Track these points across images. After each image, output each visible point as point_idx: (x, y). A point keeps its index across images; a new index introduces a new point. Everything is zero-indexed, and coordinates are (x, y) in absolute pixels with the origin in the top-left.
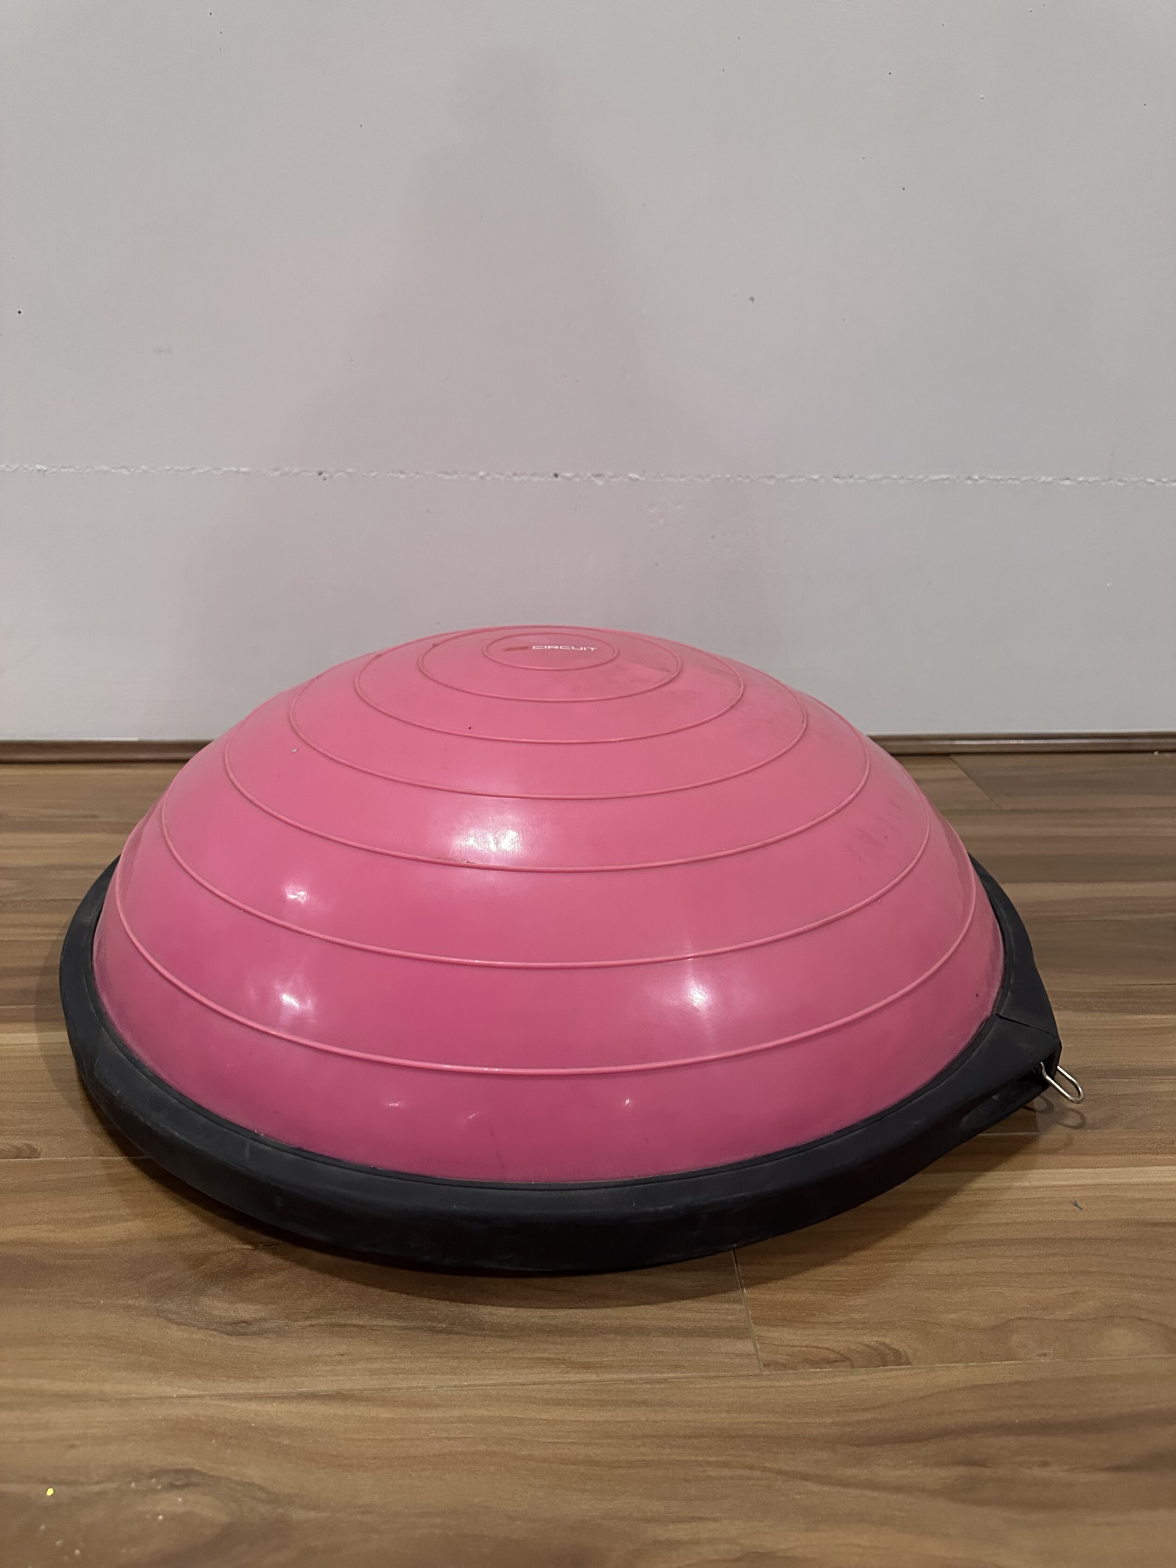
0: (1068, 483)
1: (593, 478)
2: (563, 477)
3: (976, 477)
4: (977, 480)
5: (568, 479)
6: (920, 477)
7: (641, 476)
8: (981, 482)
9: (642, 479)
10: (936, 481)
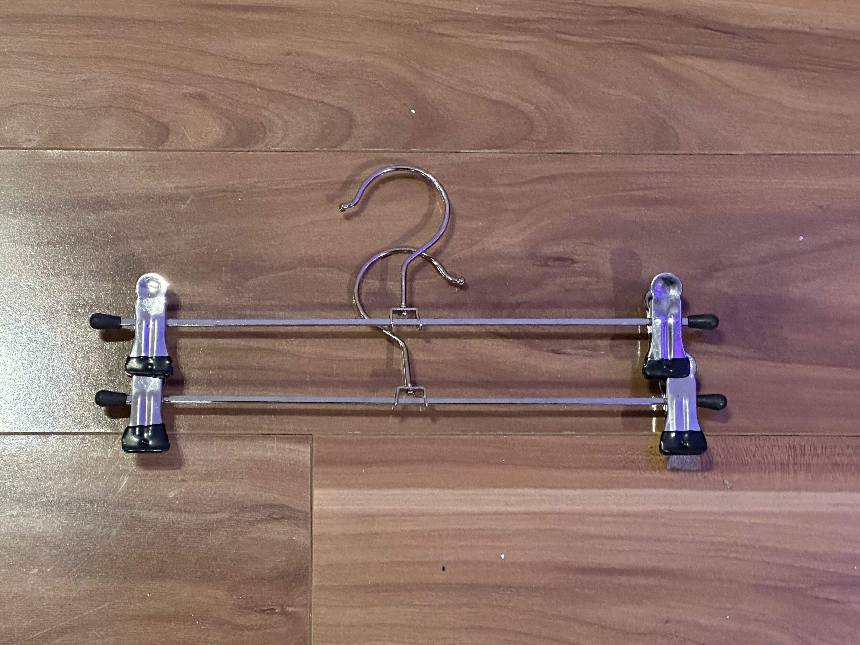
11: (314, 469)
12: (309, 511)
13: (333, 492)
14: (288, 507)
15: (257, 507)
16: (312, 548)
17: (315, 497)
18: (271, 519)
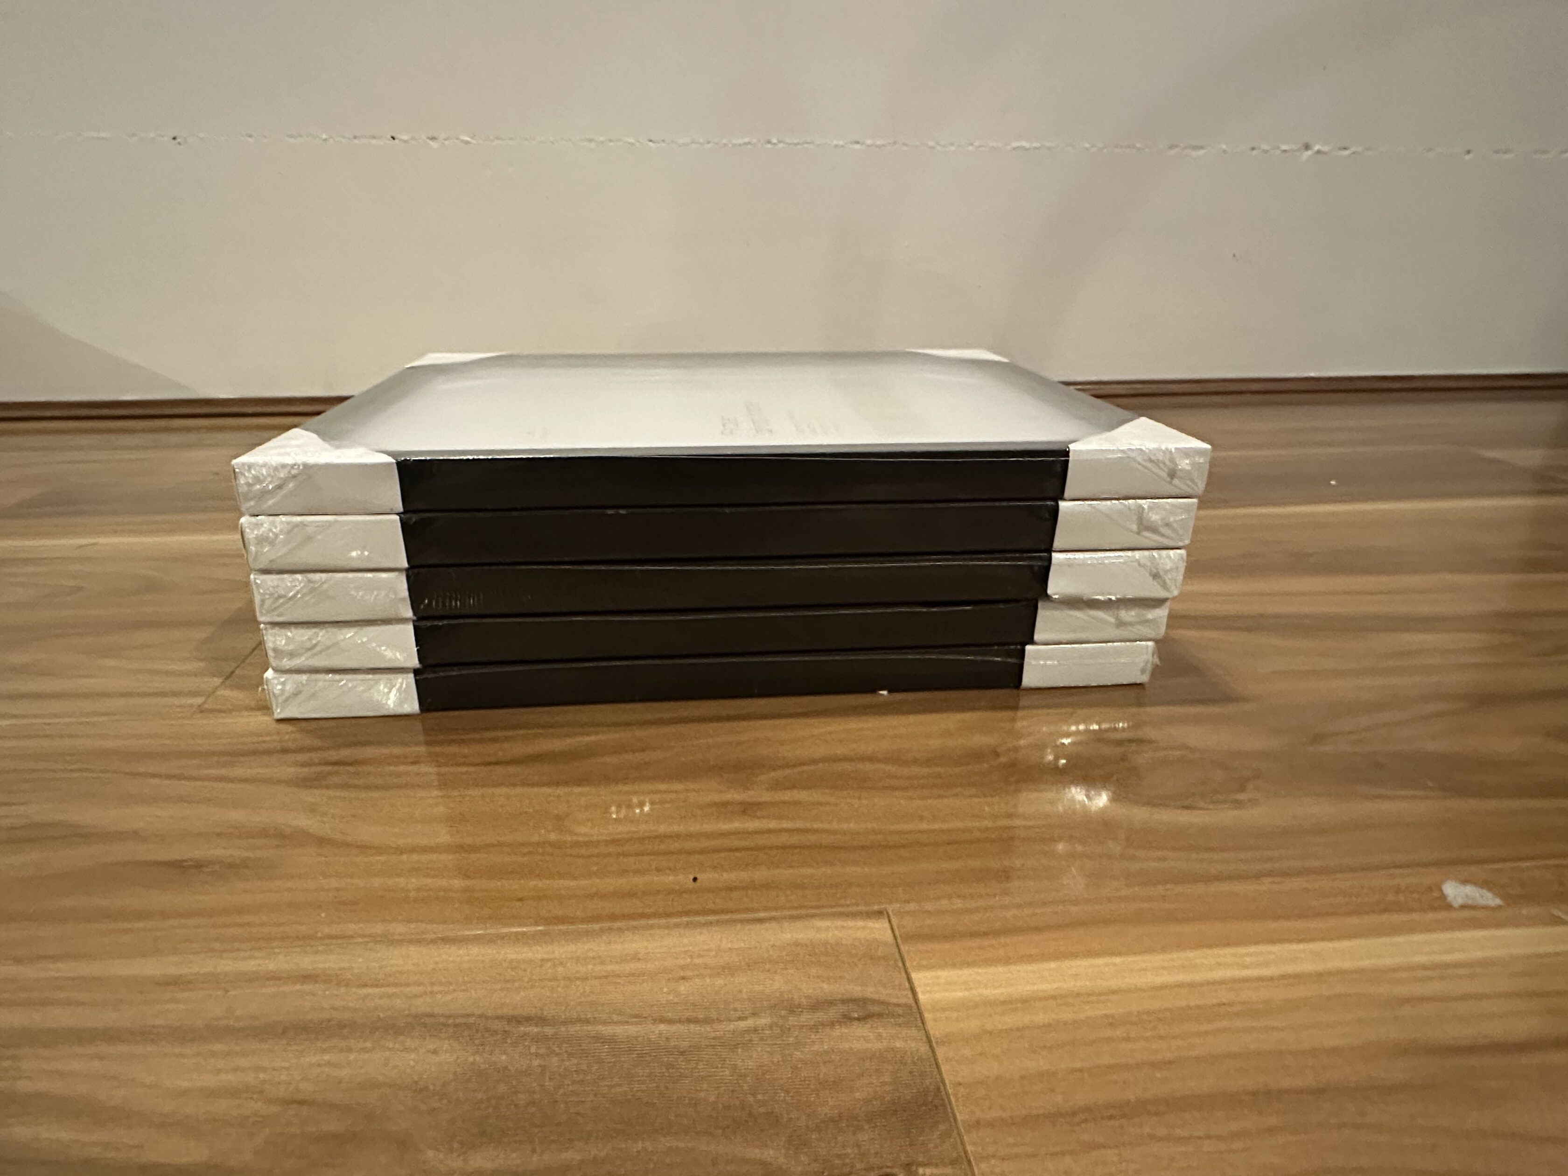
0: (857, 146)
1: (428, 140)
2: (401, 140)
3: (775, 141)
4: (775, 144)
5: (405, 142)
6: (725, 141)
7: (472, 138)
8: (781, 145)
9: (474, 142)
10: (740, 145)
11: (902, 947)
12: (911, 1001)
13: (945, 974)
14: (874, 1002)
15: (817, 1005)
16: (936, 1060)
17: (916, 983)
18: (847, 1019)
